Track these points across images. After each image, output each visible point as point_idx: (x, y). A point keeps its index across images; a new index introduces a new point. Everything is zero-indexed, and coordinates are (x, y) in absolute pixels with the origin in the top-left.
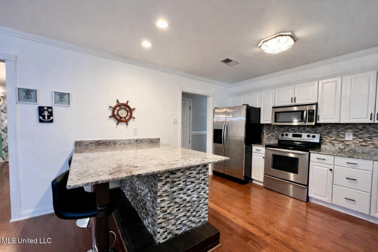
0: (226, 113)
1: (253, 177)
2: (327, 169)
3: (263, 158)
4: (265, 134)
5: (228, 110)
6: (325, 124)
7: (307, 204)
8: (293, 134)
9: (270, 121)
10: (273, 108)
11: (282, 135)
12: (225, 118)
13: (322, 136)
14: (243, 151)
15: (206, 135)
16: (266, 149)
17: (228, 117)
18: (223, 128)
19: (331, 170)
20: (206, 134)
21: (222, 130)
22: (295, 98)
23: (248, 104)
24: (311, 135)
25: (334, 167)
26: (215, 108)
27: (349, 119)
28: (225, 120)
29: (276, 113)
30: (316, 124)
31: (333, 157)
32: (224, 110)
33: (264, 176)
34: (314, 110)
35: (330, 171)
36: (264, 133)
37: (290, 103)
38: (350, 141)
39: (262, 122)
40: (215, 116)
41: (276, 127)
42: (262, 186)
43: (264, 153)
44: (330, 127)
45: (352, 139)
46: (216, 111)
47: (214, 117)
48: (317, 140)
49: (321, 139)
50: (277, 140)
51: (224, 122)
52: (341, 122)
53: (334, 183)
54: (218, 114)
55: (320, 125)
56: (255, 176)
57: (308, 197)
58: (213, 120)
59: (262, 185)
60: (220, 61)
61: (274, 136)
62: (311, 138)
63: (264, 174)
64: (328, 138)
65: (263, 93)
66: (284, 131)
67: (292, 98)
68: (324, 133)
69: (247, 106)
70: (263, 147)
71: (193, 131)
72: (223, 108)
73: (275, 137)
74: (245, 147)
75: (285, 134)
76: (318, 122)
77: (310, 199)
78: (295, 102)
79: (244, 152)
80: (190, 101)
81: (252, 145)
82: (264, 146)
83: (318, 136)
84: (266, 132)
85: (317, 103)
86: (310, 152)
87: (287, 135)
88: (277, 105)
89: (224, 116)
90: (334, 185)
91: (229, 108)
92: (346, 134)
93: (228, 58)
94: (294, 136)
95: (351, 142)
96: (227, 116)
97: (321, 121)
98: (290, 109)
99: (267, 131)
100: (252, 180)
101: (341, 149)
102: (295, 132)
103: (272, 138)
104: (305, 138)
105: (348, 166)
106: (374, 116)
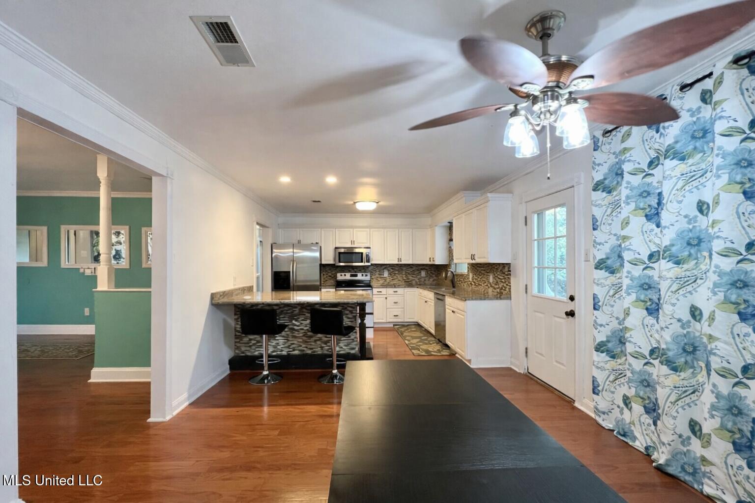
2: (383, 298)
8: (351, 274)
10: (337, 248)
11: (341, 275)
13: (371, 275)
22: (354, 241)
24: (364, 274)
26: (273, 243)
29: (339, 253)
31: (385, 289)
34: (369, 253)
35: (385, 299)
37: (350, 245)
39: (323, 261)
45: (387, 276)
47: (272, 255)
48: (368, 278)
49: (371, 278)
58: (272, 259)
62: (364, 277)
64: (375, 276)
65: (324, 231)
67: (352, 241)
68: (371, 273)
75: (343, 274)
78: (354, 244)
87: (345, 275)
88: (338, 246)
90: (387, 309)
92: (385, 272)
94: (352, 276)
95: (387, 278)
97: (373, 262)
101: (383, 283)
104: (360, 277)
105: (394, 293)
106: (400, 260)
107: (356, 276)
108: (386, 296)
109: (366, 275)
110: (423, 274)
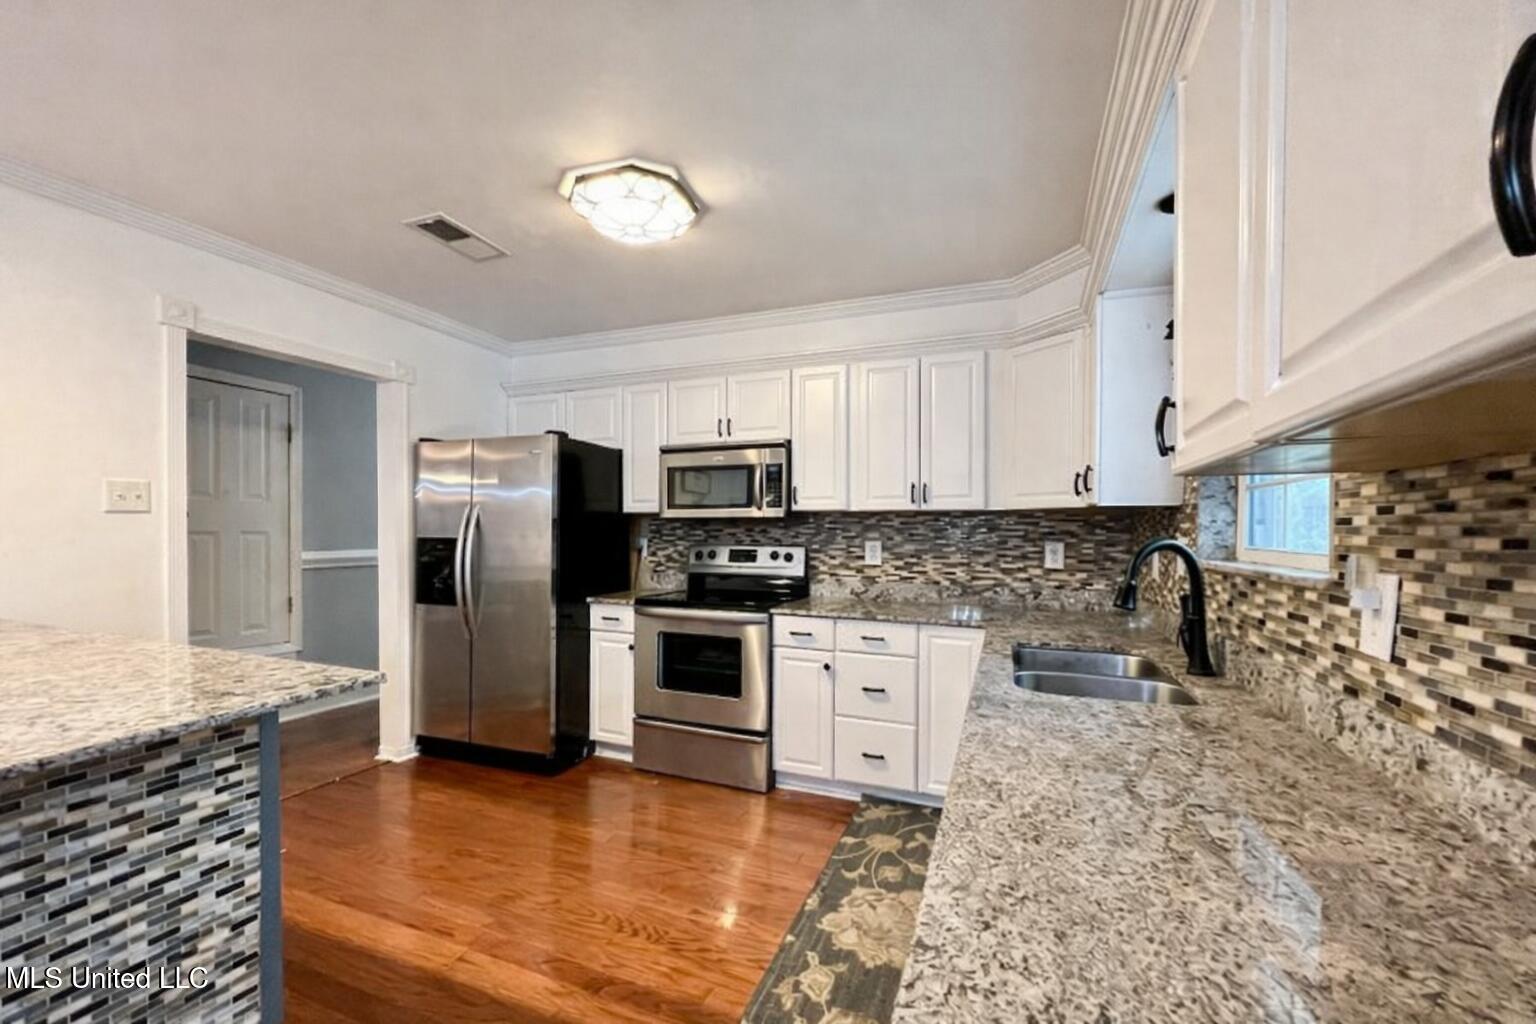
0: (472, 465)
1: (595, 734)
2: (817, 665)
3: (628, 651)
4: (645, 553)
5: (480, 453)
6: (816, 514)
7: (769, 799)
8: (732, 551)
9: (653, 501)
10: (664, 451)
11: (699, 556)
12: (469, 490)
13: (812, 555)
14: (548, 628)
15: (376, 566)
16: (636, 612)
17: (481, 486)
18: (458, 533)
19: (827, 667)
20: (373, 563)
21: (452, 542)
22: (729, 421)
23: (564, 430)
24: (782, 551)
25: (834, 658)
26: (422, 440)
27: (868, 498)
28: (468, 498)
29: (671, 471)
30: (789, 512)
31: (830, 622)
32: (466, 451)
33: (636, 724)
34: (780, 466)
35: (824, 671)
36: (640, 551)
37: (714, 439)
38: (875, 566)
39: (629, 506)
40: (423, 475)
41: (678, 525)
42: (628, 763)
43: (632, 630)
44: (830, 523)
45: (879, 563)
46: (427, 451)
47: (415, 480)
48: (797, 569)
49: (808, 566)
50: (683, 572)
51: (463, 505)
52: (854, 508)
53: (837, 711)
54: (436, 466)
55: (803, 517)
56: (602, 730)
57: (772, 775)
58: (415, 493)
59: (628, 758)
60: (409, 225)
61: (676, 561)
62: (781, 561)
63: (634, 716)
64: (827, 559)
65: (632, 393)
66: (705, 542)
67: (720, 421)
68: (815, 547)
69: (562, 436)
70: (628, 604)
71: (307, 548)
72: (462, 443)
73: (677, 565)
74: (553, 611)
75: (706, 550)
76: (795, 508)
77: (779, 778)
78: (729, 434)
79: (553, 634)
80: (289, 396)
81: (589, 600)
82: (632, 602)
83: (799, 553)
84: (649, 546)
85: (789, 442)
86: (773, 611)
87: (712, 555)
88: (677, 441)
89: (465, 479)
90: (837, 718)
91: (485, 443)
92: (868, 545)
93: (442, 214)
94: (735, 556)
95: (878, 570)
96: (476, 481)
97: (802, 504)
98: (716, 458)
99: (650, 541)
100: (593, 745)
101: (857, 595)
102: (740, 543)
103: (669, 568)
104: (764, 563)
105: (862, 645)
106: (919, 491)
107: (751, 557)
108: (827, 658)
109: (789, 558)
110: (1054, 556)
